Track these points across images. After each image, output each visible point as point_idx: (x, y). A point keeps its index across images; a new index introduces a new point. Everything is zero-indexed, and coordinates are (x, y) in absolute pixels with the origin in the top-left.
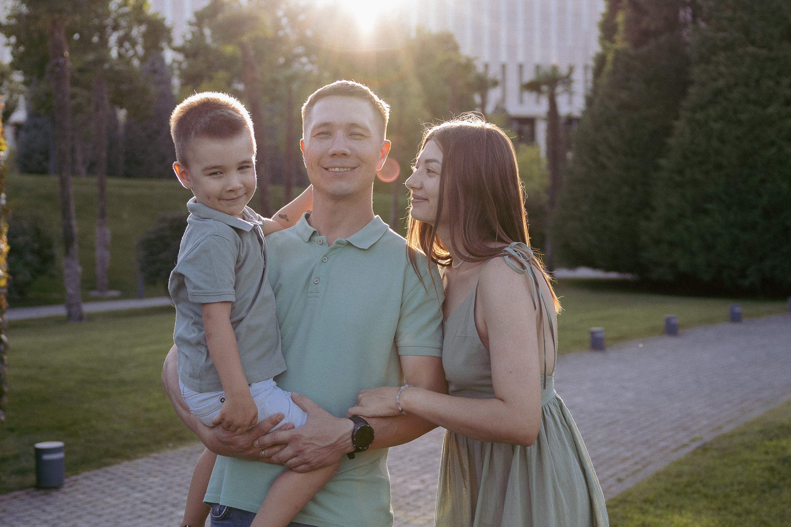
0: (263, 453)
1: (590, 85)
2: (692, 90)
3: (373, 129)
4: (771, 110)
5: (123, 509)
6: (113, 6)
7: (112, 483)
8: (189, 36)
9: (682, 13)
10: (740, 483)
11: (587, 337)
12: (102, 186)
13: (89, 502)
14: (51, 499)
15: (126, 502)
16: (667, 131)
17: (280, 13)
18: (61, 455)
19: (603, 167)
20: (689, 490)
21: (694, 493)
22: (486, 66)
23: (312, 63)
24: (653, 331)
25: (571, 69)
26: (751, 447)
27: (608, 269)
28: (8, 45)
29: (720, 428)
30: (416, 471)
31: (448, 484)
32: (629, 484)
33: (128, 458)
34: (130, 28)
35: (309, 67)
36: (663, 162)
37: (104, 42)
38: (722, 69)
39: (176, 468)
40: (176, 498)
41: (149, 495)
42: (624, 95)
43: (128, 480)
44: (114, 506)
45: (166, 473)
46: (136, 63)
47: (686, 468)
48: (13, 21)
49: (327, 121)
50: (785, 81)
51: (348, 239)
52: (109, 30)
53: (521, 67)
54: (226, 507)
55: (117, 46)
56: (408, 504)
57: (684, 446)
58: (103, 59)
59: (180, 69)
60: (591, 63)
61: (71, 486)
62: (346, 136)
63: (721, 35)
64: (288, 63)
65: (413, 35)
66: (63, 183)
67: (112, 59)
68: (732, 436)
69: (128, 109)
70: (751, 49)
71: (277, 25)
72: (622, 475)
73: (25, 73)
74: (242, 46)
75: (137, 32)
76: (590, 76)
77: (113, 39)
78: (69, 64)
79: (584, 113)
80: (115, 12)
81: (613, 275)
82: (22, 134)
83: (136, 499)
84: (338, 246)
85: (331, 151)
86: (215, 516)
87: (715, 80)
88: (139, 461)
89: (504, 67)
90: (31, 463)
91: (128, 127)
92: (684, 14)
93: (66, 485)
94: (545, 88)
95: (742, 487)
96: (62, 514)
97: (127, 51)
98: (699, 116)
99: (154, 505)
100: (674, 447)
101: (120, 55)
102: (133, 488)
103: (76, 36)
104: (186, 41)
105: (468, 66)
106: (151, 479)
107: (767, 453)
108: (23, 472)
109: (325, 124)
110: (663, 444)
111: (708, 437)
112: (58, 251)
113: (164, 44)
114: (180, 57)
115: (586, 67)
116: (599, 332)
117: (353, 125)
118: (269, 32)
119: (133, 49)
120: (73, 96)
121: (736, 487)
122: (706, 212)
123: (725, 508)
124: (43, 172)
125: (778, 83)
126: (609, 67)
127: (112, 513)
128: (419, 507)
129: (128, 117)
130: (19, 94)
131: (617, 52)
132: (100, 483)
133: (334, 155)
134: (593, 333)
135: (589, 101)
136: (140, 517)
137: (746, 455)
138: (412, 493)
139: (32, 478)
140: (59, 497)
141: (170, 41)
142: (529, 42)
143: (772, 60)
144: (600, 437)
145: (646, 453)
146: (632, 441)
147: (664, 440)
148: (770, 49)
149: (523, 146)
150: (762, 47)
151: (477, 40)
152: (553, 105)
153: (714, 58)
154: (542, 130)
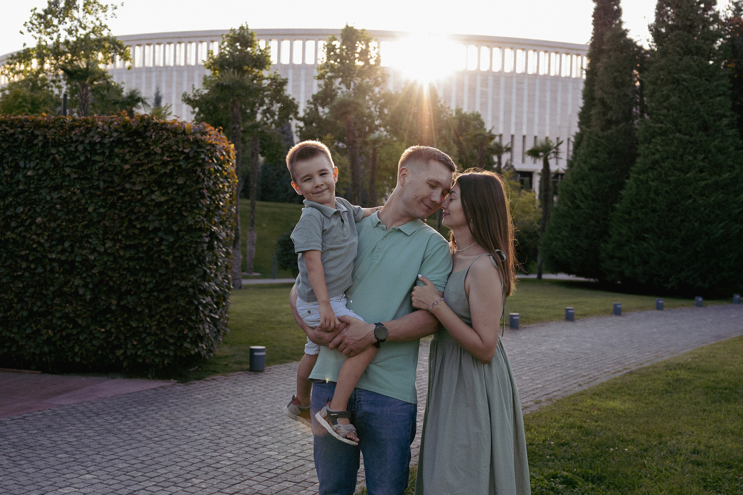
1: (571, 153)
2: (638, 160)
4: (690, 175)
8: (308, 111)
9: (634, 110)
10: (650, 389)
11: (564, 313)
12: (253, 206)
14: (259, 376)
16: (621, 186)
17: (368, 98)
18: (264, 354)
19: (578, 207)
20: (620, 391)
21: (622, 392)
22: (501, 137)
23: (388, 131)
24: (605, 312)
25: (559, 142)
26: (659, 373)
27: (578, 275)
28: (193, 113)
29: (642, 364)
32: (585, 387)
34: (272, 104)
35: (386, 134)
36: (617, 206)
37: (253, 113)
38: (659, 147)
42: (594, 161)
46: (273, 127)
47: (619, 381)
51: (399, 227)
52: (257, 106)
53: (524, 138)
55: (261, 115)
57: (619, 372)
59: (300, 131)
61: (269, 371)
63: (659, 125)
64: (371, 131)
65: (454, 114)
68: (648, 368)
70: (678, 135)
72: (581, 383)
75: (276, 107)
76: (571, 147)
77: (260, 111)
79: (566, 171)
81: (582, 279)
84: (393, 231)
87: (654, 154)
89: (513, 138)
91: (265, 168)
94: (540, 154)
96: (268, 383)
97: (268, 119)
98: (642, 177)
100: (613, 371)
101: (263, 121)
104: (306, 114)
105: (492, 137)
107: (667, 376)
110: (607, 370)
111: (634, 368)
113: (292, 116)
114: (301, 124)
115: (569, 141)
116: (571, 310)
119: (272, 118)
121: (647, 391)
122: (644, 239)
125: (695, 158)
126: (584, 143)
129: (265, 162)
131: (591, 134)
132: (284, 371)
134: (567, 310)
135: (570, 164)
137: (655, 376)
139: (247, 366)
141: (296, 114)
142: (530, 121)
143: (692, 143)
144: (569, 365)
145: (596, 374)
146: (588, 368)
147: (608, 368)
148: (691, 136)
149: (523, 191)
150: (685, 134)
151: (495, 118)
152: (546, 164)
153: (654, 140)
154: (537, 180)
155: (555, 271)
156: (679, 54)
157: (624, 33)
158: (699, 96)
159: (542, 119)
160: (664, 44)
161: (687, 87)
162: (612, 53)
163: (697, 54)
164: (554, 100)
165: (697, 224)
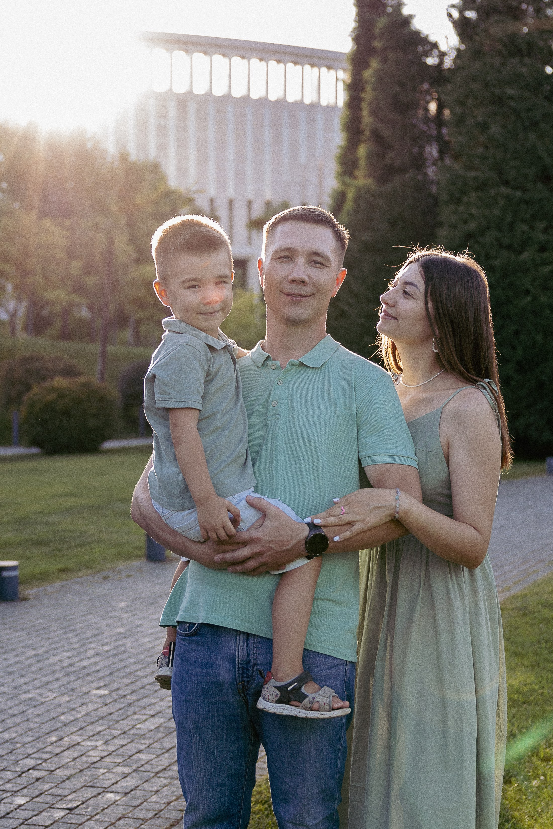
3: (333, 259)
4: (525, 256)
9: (428, 149)
10: (547, 641)
22: (213, 201)
26: (549, 606)
38: (474, 211)
42: (366, 236)
50: (541, 225)
51: (300, 360)
53: (250, 203)
54: (197, 623)
62: (307, 263)
63: (472, 174)
68: (523, 596)
70: (504, 190)
84: (292, 367)
85: (291, 277)
87: (466, 222)
89: (231, 202)
92: (430, 150)
95: (549, 644)
121: (543, 645)
125: (532, 228)
126: (349, 205)
131: (359, 189)
133: (293, 281)
143: (526, 202)
148: (525, 191)
150: (516, 188)
156: (500, 54)
157: (407, 21)
158: (534, 124)
159: (259, 171)
160: (477, 38)
161: (515, 111)
162: (390, 54)
163: (529, 55)
164: (277, 140)
165: (539, 338)
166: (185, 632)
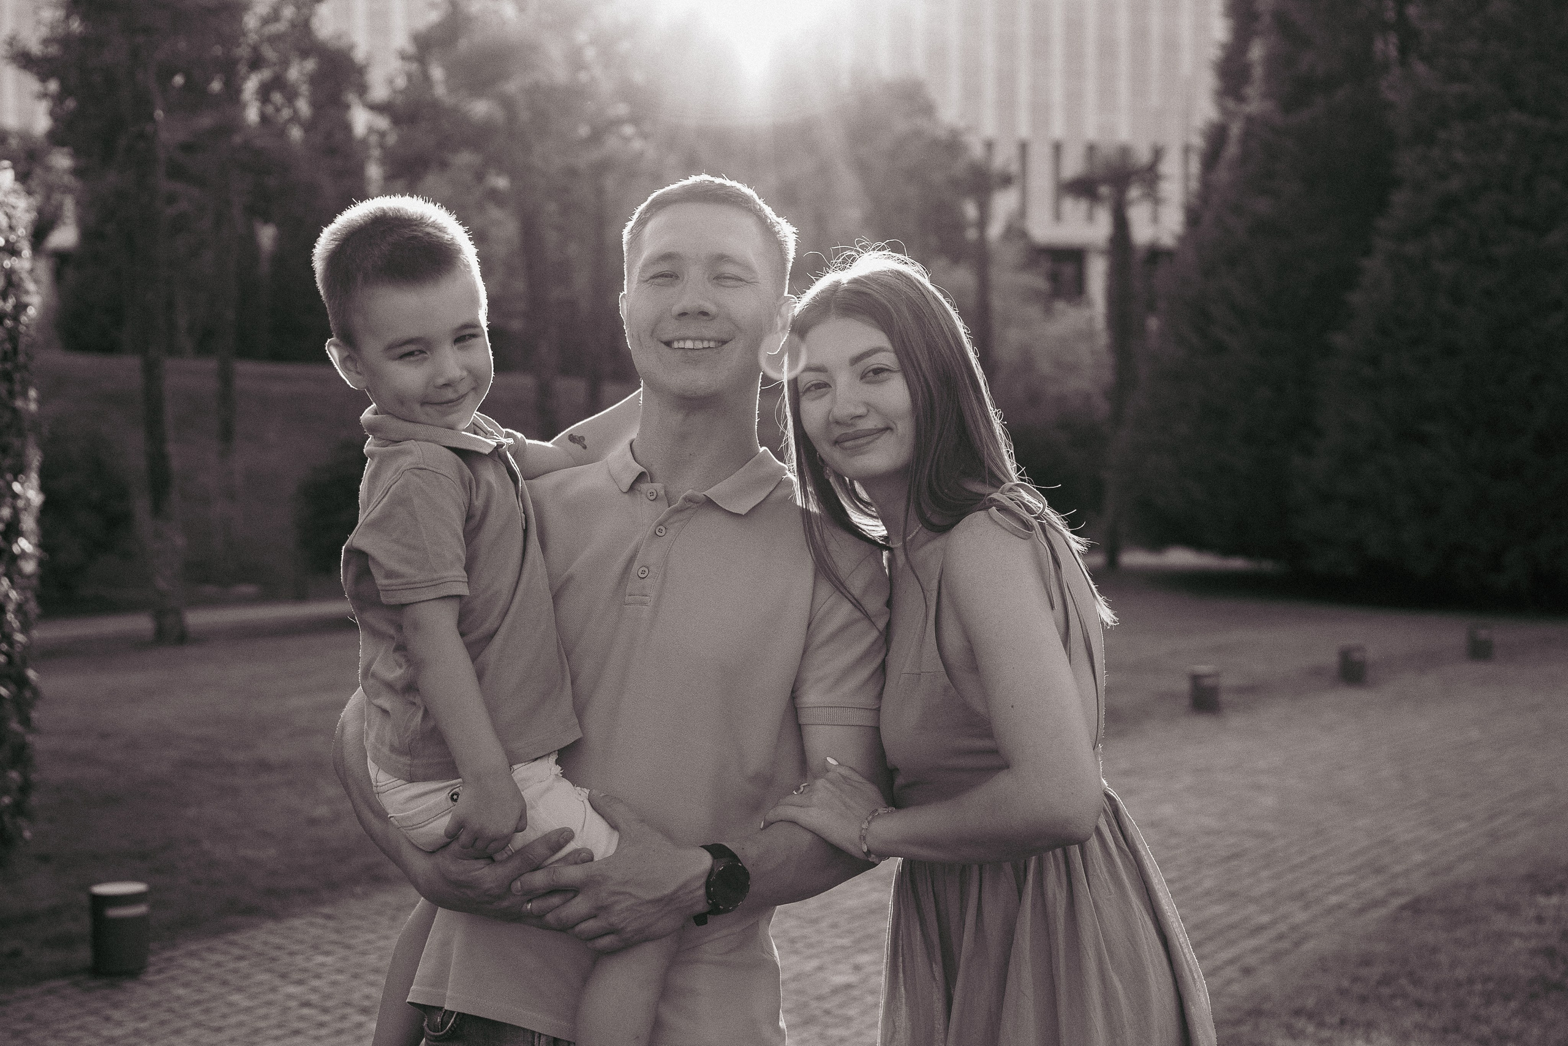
0: (529, 906)
1: (1194, 185)
2: (1400, 198)
3: (762, 269)
5: (265, 1017)
6: (251, 21)
7: (243, 965)
8: (401, 82)
9: (1379, 45)
10: (1487, 979)
11: (1184, 686)
12: (226, 378)
13: (198, 1003)
14: (120, 997)
15: (269, 1003)
16: (1348, 277)
17: (581, 37)
18: (140, 910)
19: (1219, 347)
20: (1386, 991)
21: (1393, 997)
22: (989, 145)
23: (645, 136)
24: (1315, 677)
25: (1158, 153)
26: (1511, 909)
27: (1227, 551)
28: (44, 95)
29: (1446, 870)
30: (843, 948)
31: (901, 975)
32: (1266, 980)
33: (275, 916)
34: (285, 63)
35: (637, 145)
36: (1339, 339)
37: (233, 92)
38: (1459, 156)
39: (371, 936)
40: (367, 997)
41: (314, 990)
42: (1263, 206)
43: (273, 959)
44: (248, 1010)
45: (348, 947)
46: (296, 133)
47: (1380, 947)
48: (53, 50)
49: (671, 250)
51: (707, 493)
52: (242, 69)
53: (1058, 149)
54: (456, 1013)
55: (256, 99)
56: (827, 1012)
57: (1376, 904)
58: (231, 126)
59: (382, 146)
60: (1198, 141)
61: (160, 971)
62: (708, 278)
63: (1456, 88)
64: (596, 137)
65: (845, 82)
66: (151, 371)
67: (249, 126)
68: (1471, 885)
69: (279, 226)
70: (1515, 117)
71: (576, 61)
72: (1252, 960)
73: (76, 154)
74: (507, 103)
75: (297, 72)
76: (1195, 167)
77: (251, 85)
78: (164, 136)
79: (1182, 239)
80: (257, 32)
81: (1237, 564)
82: (70, 274)
83: (290, 997)
84: (688, 505)
85: (677, 309)
86: (433, 1032)
87: (1443, 177)
88: (297, 922)
89: (1023, 148)
90: (83, 925)
91: (278, 260)
92: (1383, 47)
93: (151, 969)
94: (1104, 190)
95: (1491, 986)
96: (142, 1025)
97: (278, 110)
98: (1412, 249)
99: (325, 1011)
100: (1355, 904)
101: (264, 118)
102: (283, 976)
103: (179, 80)
104: (395, 92)
105: (953, 145)
106: (320, 959)
107: (1540, 919)
108: (66, 942)
109: (667, 257)
110: (1334, 900)
111: (1421, 885)
112: (141, 505)
113: (352, 98)
114: (382, 123)
115: (1187, 150)
116: (1209, 676)
117: (722, 258)
118: (560, 75)
119: (289, 107)
120: (171, 199)
121: (1478, 987)
122: (1423, 440)
123: (1457, 1029)
124: (108, 347)
126: (1232, 150)
127: (241, 1024)
128: (849, 1019)
129: (279, 240)
130: (64, 192)
131: (1250, 120)
132: (218, 965)
133: (684, 314)
134: (1196, 678)
135: (1193, 217)
136: (297, 1032)
137: (1500, 921)
138: (836, 991)
139: (84, 954)
140: (138, 993)
141: (362, 89)
142: (1074, 98)
144: (1208, 884)
145: (1300, 917)
146: (1272, 893)
147: (1337, 890)
149: (1060, 305)
151: (972, 93)
152: (1121, 224)
153: (1442, 135)
154: (1097, 273)
155: (1158, 543)
159: (1107, 93)
166: (437, 1034)
